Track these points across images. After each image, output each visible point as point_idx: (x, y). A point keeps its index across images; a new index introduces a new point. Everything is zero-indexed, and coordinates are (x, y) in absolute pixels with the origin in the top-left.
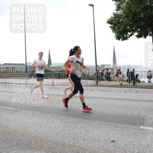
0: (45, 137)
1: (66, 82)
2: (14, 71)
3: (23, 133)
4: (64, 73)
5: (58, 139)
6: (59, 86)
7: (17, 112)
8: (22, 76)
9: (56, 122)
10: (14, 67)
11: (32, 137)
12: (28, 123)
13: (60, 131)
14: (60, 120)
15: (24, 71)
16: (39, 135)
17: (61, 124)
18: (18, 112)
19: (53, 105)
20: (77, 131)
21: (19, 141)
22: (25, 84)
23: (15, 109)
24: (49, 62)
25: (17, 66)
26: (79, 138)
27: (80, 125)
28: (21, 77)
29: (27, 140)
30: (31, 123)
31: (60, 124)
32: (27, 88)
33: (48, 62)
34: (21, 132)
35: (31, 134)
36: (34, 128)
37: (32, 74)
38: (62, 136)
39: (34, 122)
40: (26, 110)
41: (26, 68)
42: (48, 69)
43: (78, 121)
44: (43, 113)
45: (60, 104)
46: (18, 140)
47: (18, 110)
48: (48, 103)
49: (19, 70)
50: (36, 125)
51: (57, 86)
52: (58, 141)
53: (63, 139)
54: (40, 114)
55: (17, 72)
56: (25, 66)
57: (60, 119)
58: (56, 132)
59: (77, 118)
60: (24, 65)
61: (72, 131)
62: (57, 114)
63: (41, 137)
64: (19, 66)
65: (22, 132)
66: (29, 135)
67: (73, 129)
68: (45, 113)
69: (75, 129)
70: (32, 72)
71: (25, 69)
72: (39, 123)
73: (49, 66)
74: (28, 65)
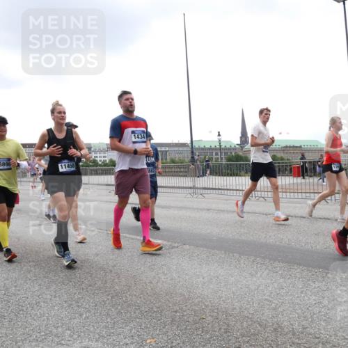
0: (235, 309)
1: (284, 183)
2: (166, 159)
3: (187, 297)
4: (279, 163)
5: (266, 314)
6: (266, 193)
7: (173, 250)
8: (183, 170)
9: (261, 276)
10: (166, 152)
11: (207, 306)
12: (198, 275)
13: (270, 296)
14: (270, 270)
15: (187, 160)
16: (222, 303)
17: (272, 280)
18: (176, 249)
19: (252, 235)
20: (309, 299)
21: (178, 314)
22: (190, 188)
23: (170, 243)
24: (244, 139)
25: (172, 149)
26: (315, 316)
27: (317, 284)
28: (181, 172)
29: (195, 312)
30: (205, 275)
31: (269, 281)
32: (195, 196)
33: (241, 138)
34: (181, 295)
35: (204, 301)
36: (212, 287)
37: (208, 166)
38: (274, 309)
39: (212, 274)
40: (192, 247)
41: (192, 152)
42: (241, 154)
43: (313, 275)
44: (231, 255)
45: (270, 234)
46: (176, 312)
47: (176, 245)
48: (242, 230)
49: (177, 157)
50: (214, 280)
51: (263, 193)
52: (265, 318)
53: (277, 316)
54: (223, 256)
55: (173, 161)
56: (189, 149)
57: (270, 268)
58: (260, 298)
59: (310, 269)
60: (188, 146)
61: (298, 297)
62: (263, 258)
63: (225, 308)
64: (176, 149)
65: (184, 295)
66: (199, 302)
67: (302, 292)
68: (235, 254)
69: (306, 293)
70: (207, 161)
71: (190, 156)
72: (223, 276)
73: (242, 148)
74: (196, 145)
